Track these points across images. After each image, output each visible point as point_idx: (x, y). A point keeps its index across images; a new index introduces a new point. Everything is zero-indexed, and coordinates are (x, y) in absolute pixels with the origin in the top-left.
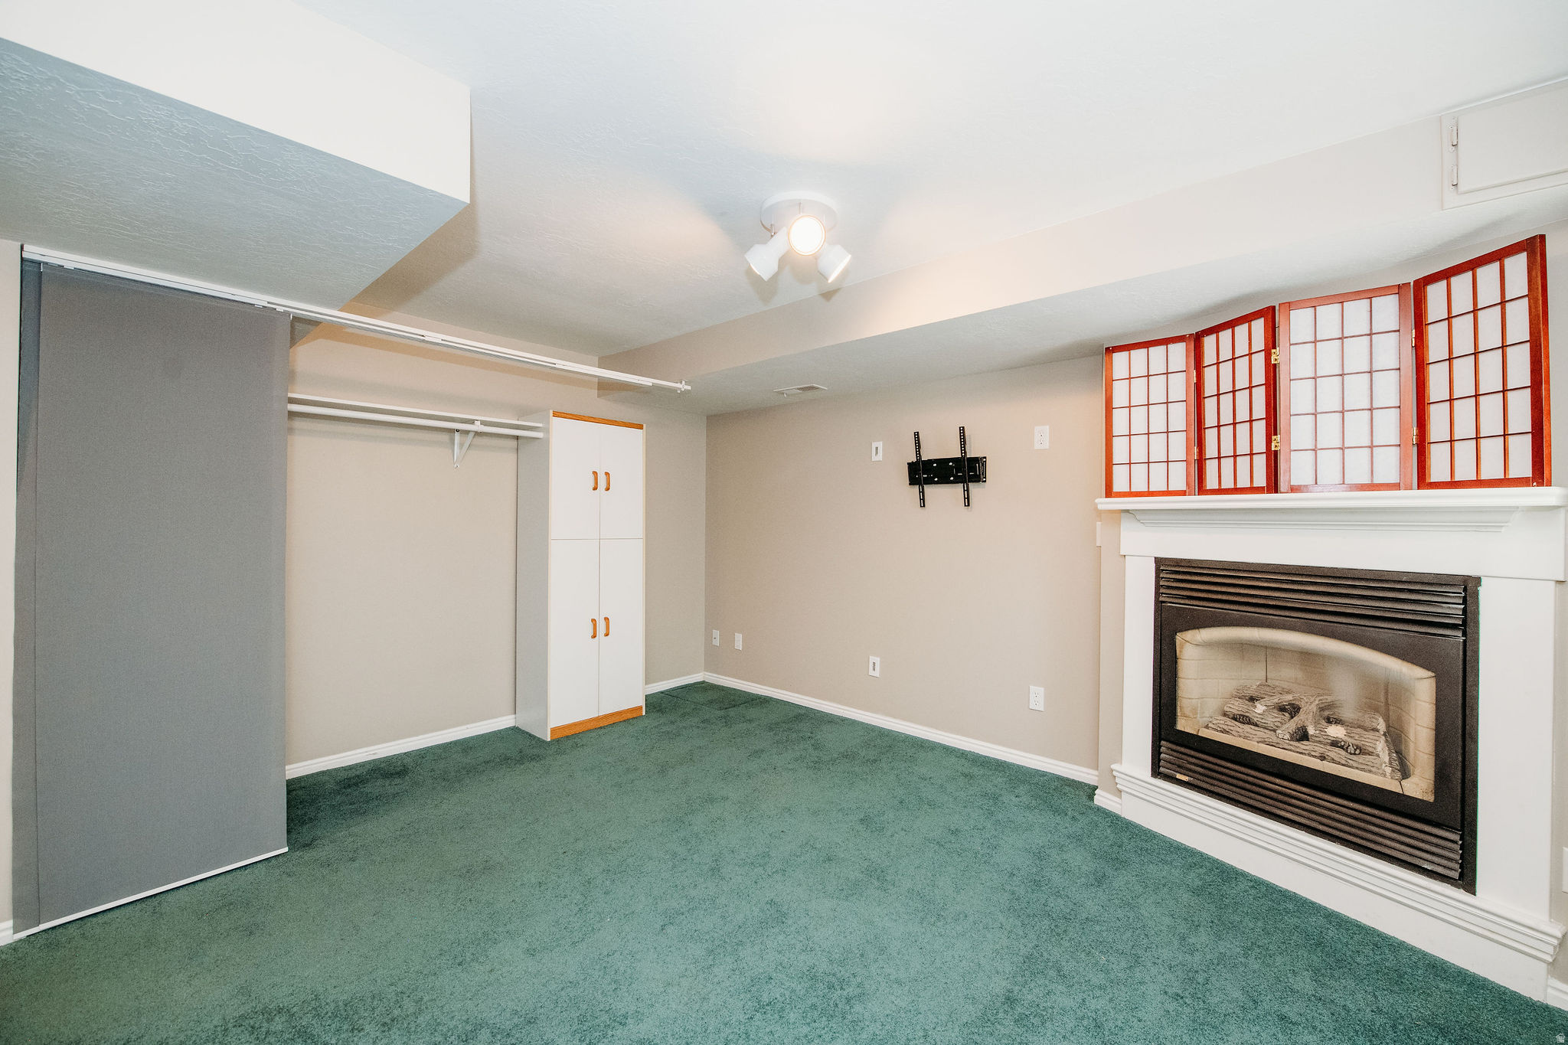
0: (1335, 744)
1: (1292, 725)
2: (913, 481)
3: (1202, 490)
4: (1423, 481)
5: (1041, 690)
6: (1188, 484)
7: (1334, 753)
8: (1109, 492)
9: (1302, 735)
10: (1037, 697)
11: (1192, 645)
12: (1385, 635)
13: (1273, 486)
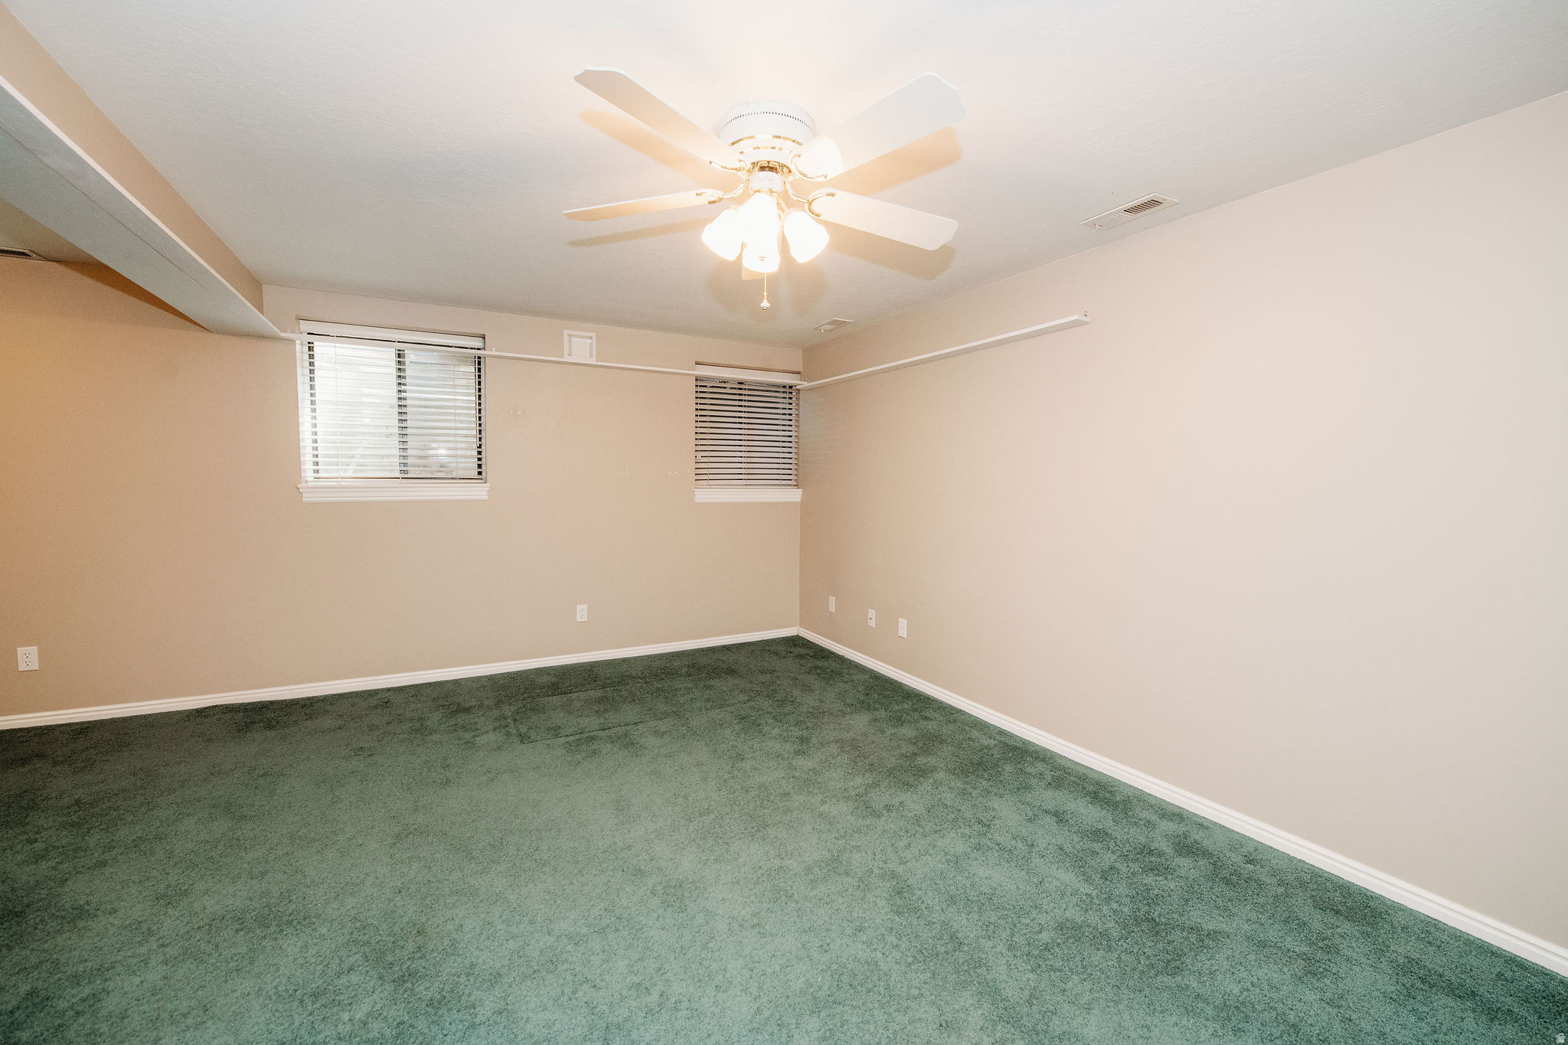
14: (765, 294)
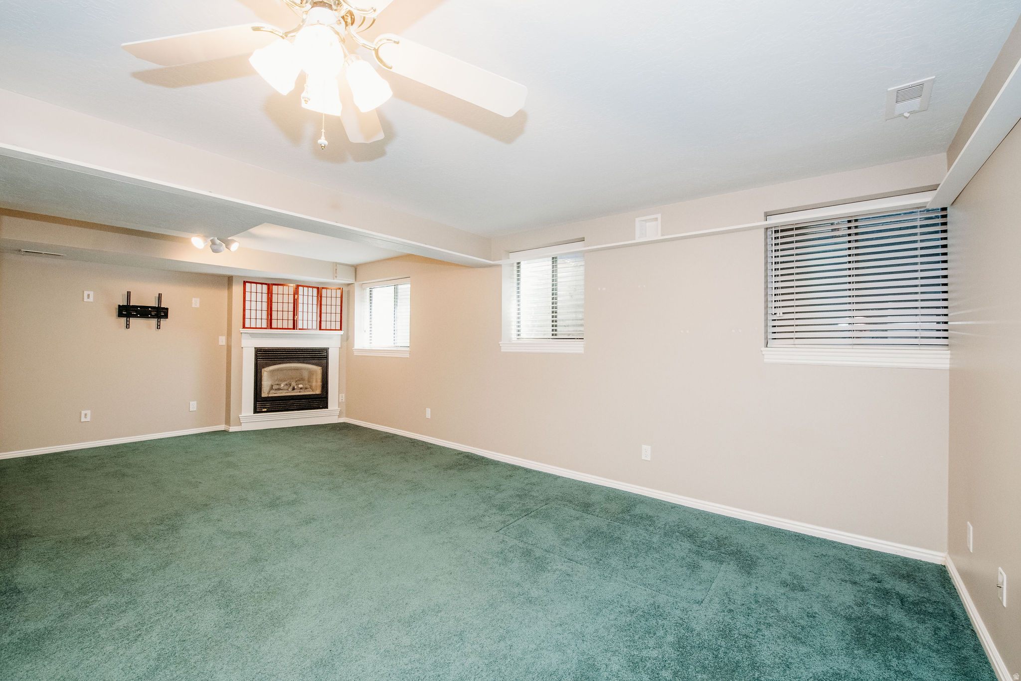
0: (301, 389)
1: (291, 387)
2: (120, 315)
3: (271, 328)
4: (320, 329)
5: (195, 402)
6: (267, 326)
7: (301, 390)
8: (244, 327)
9: (294, 389)
10: (193, 406)
11: (266, 372)
12: (313, 361)
13: (294, 329)
14: (323, 131)
